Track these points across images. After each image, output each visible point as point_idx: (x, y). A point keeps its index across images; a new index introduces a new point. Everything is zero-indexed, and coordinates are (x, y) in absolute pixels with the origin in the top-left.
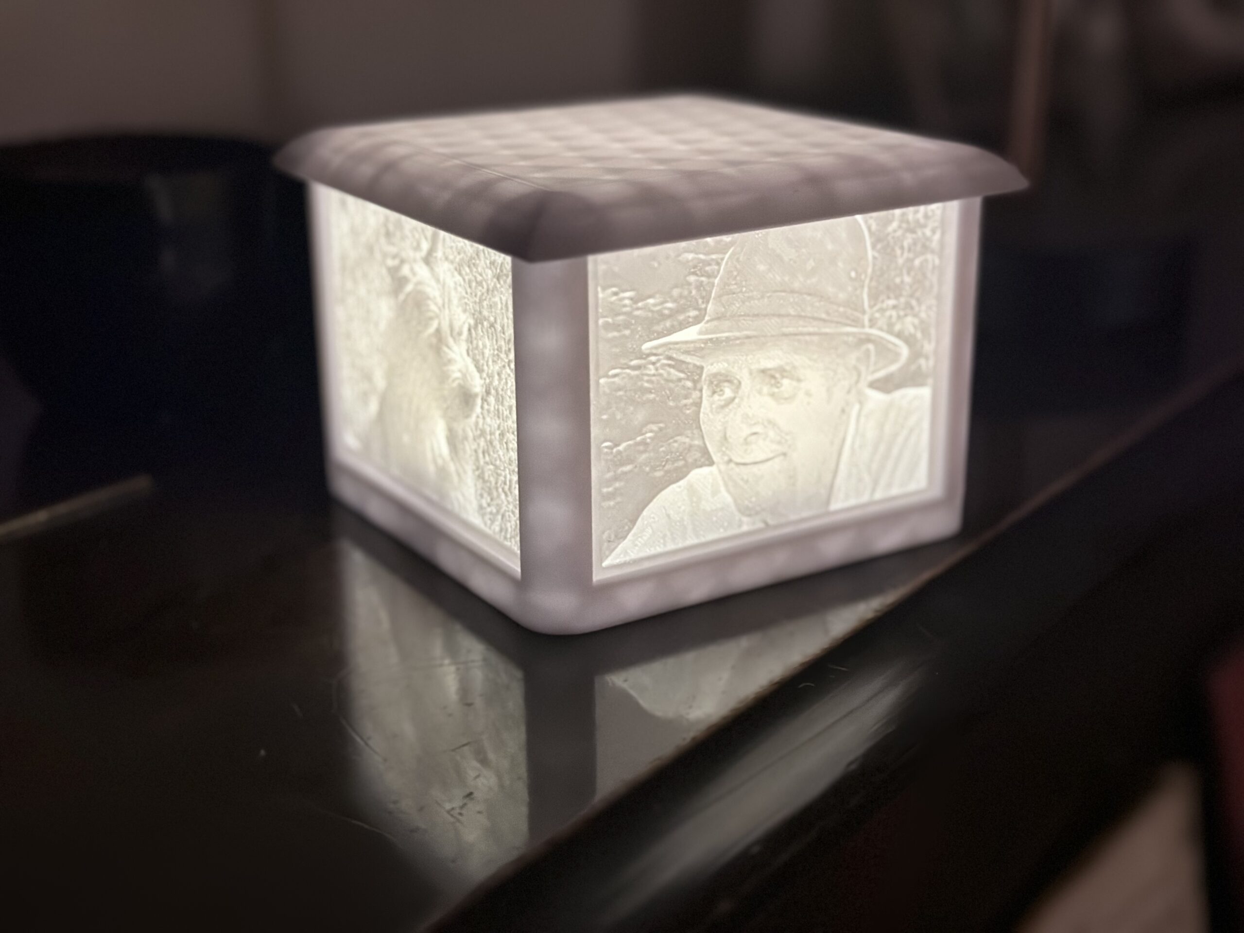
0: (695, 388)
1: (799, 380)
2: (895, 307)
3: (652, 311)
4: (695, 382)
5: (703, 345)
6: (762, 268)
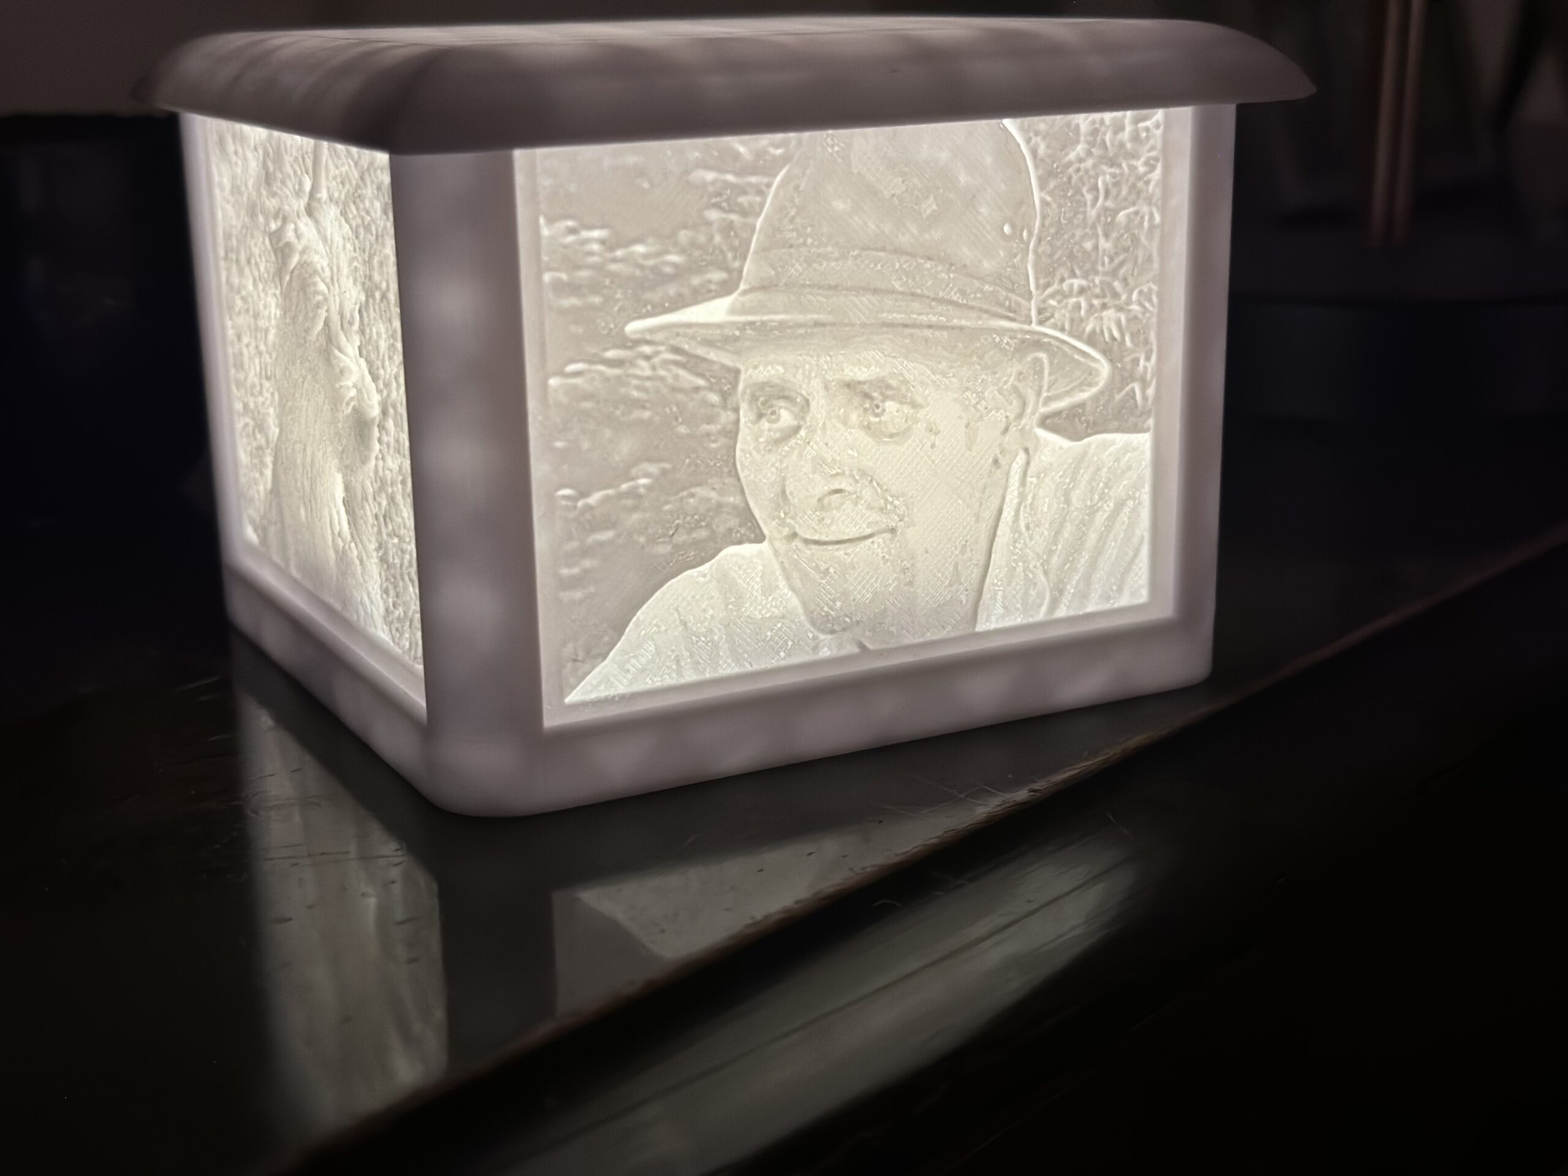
0: (724, 407)
1: (914, 405)
2: (1082, 291)
3: (642, 267)
4: (725, 396)
5: (737, 333)
6: (839, 205)
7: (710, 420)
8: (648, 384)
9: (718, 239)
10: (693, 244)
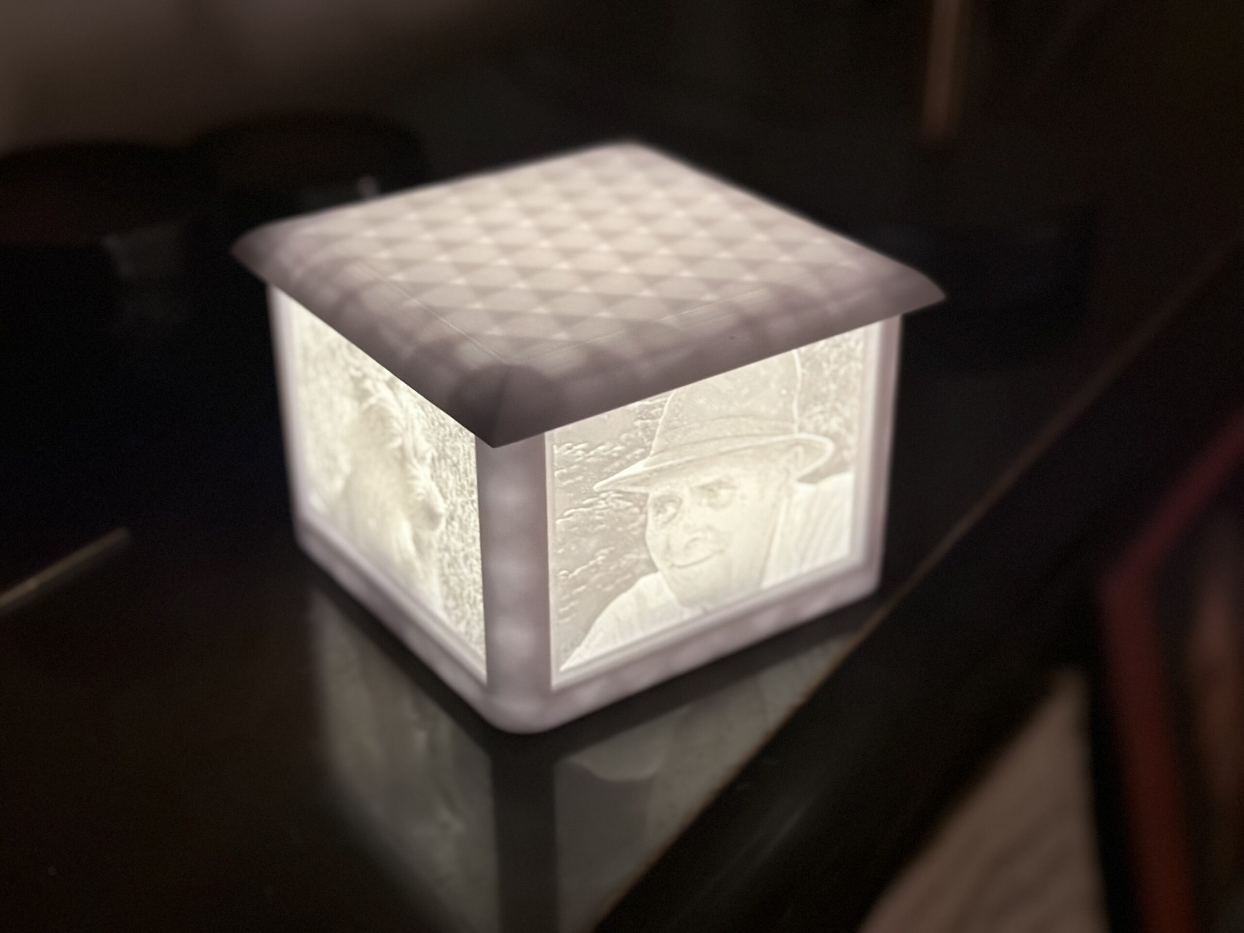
0: (641, 513)
1: (735, 488)
2: (822, 412)
3: (603, 457)
4: (641, 508)
5: (648, 476)
7: (633, 522)
8: (604, 511)
9: (640, 434)
10: (628, 439)
